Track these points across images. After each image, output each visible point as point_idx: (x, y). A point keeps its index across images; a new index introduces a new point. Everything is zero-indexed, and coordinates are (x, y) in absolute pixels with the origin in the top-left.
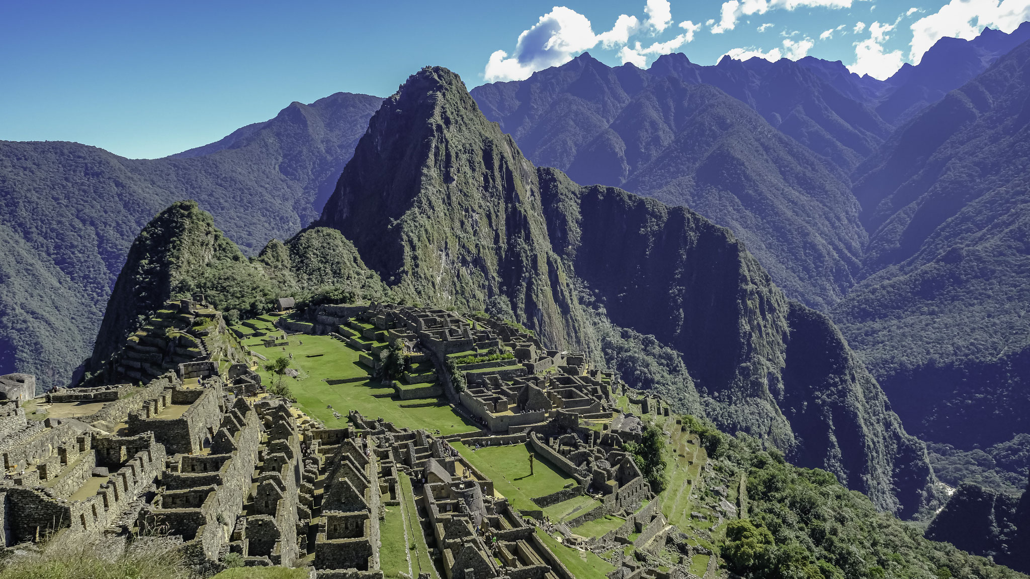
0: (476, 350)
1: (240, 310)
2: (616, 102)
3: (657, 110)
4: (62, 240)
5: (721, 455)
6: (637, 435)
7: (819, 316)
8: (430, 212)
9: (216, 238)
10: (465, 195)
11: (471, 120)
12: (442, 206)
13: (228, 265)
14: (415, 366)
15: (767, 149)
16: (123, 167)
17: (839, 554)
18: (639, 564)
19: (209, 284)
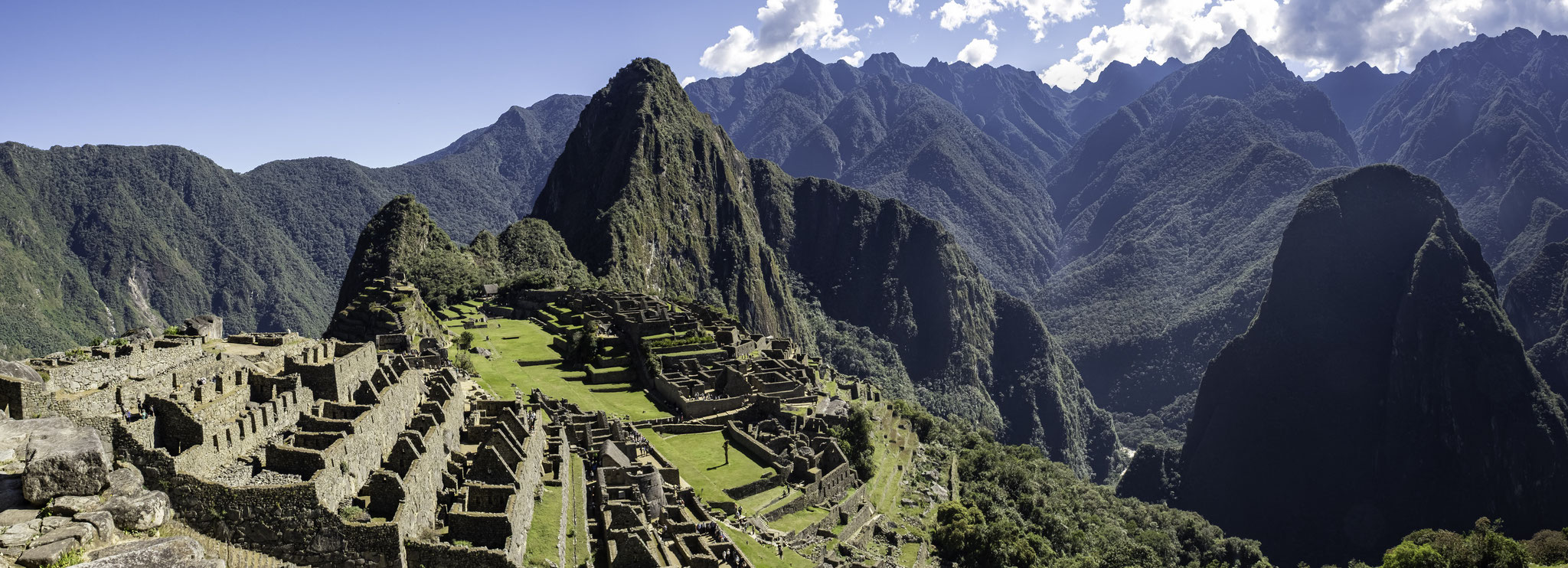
0: (673, 333)
1: (448, 295)
2: (830, 98)
3: (869, 107)
4: (319, 240)
5: (933, 439)
6: (843, 418)
7: (1022, 304)
8: (639, 203)
9: (431, 228)
10: (675, 185)
11: (682, 110)
12: (652, 197)
13: (441, 254)
14: (608, 349)
15: (972, 148)
16: (366, 176)
17: (1046, 525)
18: (843, 559)
19: (422, 271)
